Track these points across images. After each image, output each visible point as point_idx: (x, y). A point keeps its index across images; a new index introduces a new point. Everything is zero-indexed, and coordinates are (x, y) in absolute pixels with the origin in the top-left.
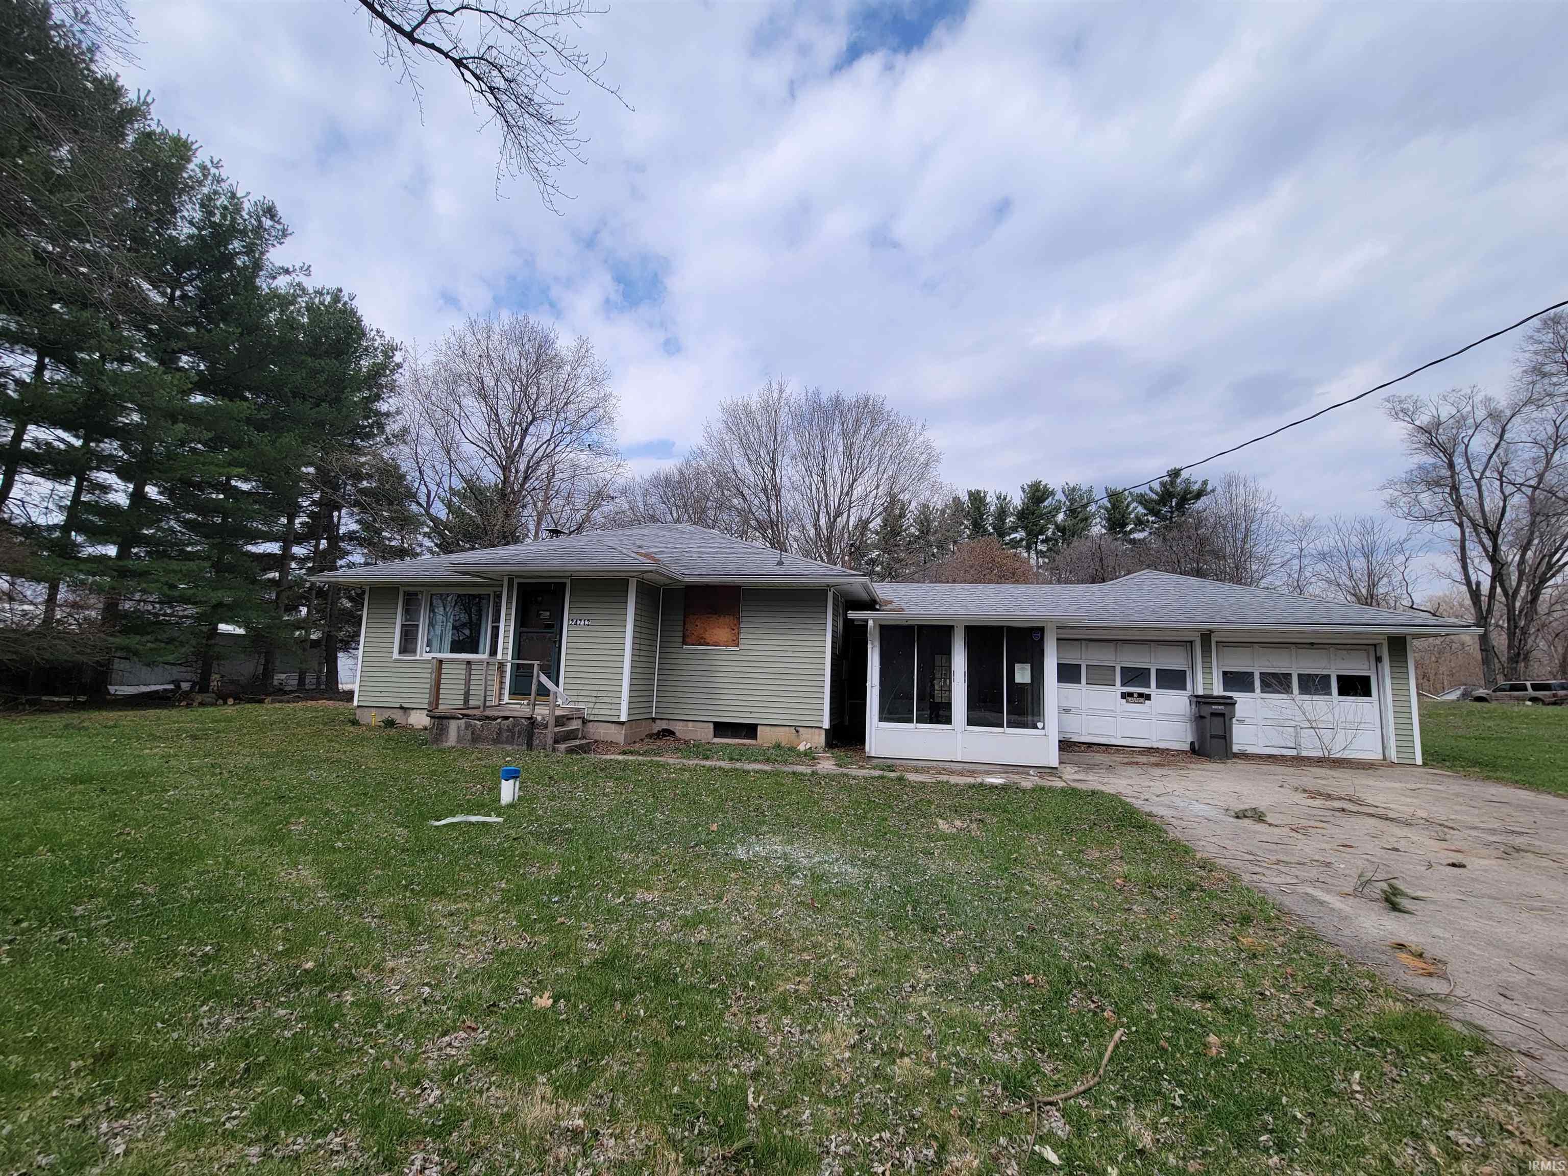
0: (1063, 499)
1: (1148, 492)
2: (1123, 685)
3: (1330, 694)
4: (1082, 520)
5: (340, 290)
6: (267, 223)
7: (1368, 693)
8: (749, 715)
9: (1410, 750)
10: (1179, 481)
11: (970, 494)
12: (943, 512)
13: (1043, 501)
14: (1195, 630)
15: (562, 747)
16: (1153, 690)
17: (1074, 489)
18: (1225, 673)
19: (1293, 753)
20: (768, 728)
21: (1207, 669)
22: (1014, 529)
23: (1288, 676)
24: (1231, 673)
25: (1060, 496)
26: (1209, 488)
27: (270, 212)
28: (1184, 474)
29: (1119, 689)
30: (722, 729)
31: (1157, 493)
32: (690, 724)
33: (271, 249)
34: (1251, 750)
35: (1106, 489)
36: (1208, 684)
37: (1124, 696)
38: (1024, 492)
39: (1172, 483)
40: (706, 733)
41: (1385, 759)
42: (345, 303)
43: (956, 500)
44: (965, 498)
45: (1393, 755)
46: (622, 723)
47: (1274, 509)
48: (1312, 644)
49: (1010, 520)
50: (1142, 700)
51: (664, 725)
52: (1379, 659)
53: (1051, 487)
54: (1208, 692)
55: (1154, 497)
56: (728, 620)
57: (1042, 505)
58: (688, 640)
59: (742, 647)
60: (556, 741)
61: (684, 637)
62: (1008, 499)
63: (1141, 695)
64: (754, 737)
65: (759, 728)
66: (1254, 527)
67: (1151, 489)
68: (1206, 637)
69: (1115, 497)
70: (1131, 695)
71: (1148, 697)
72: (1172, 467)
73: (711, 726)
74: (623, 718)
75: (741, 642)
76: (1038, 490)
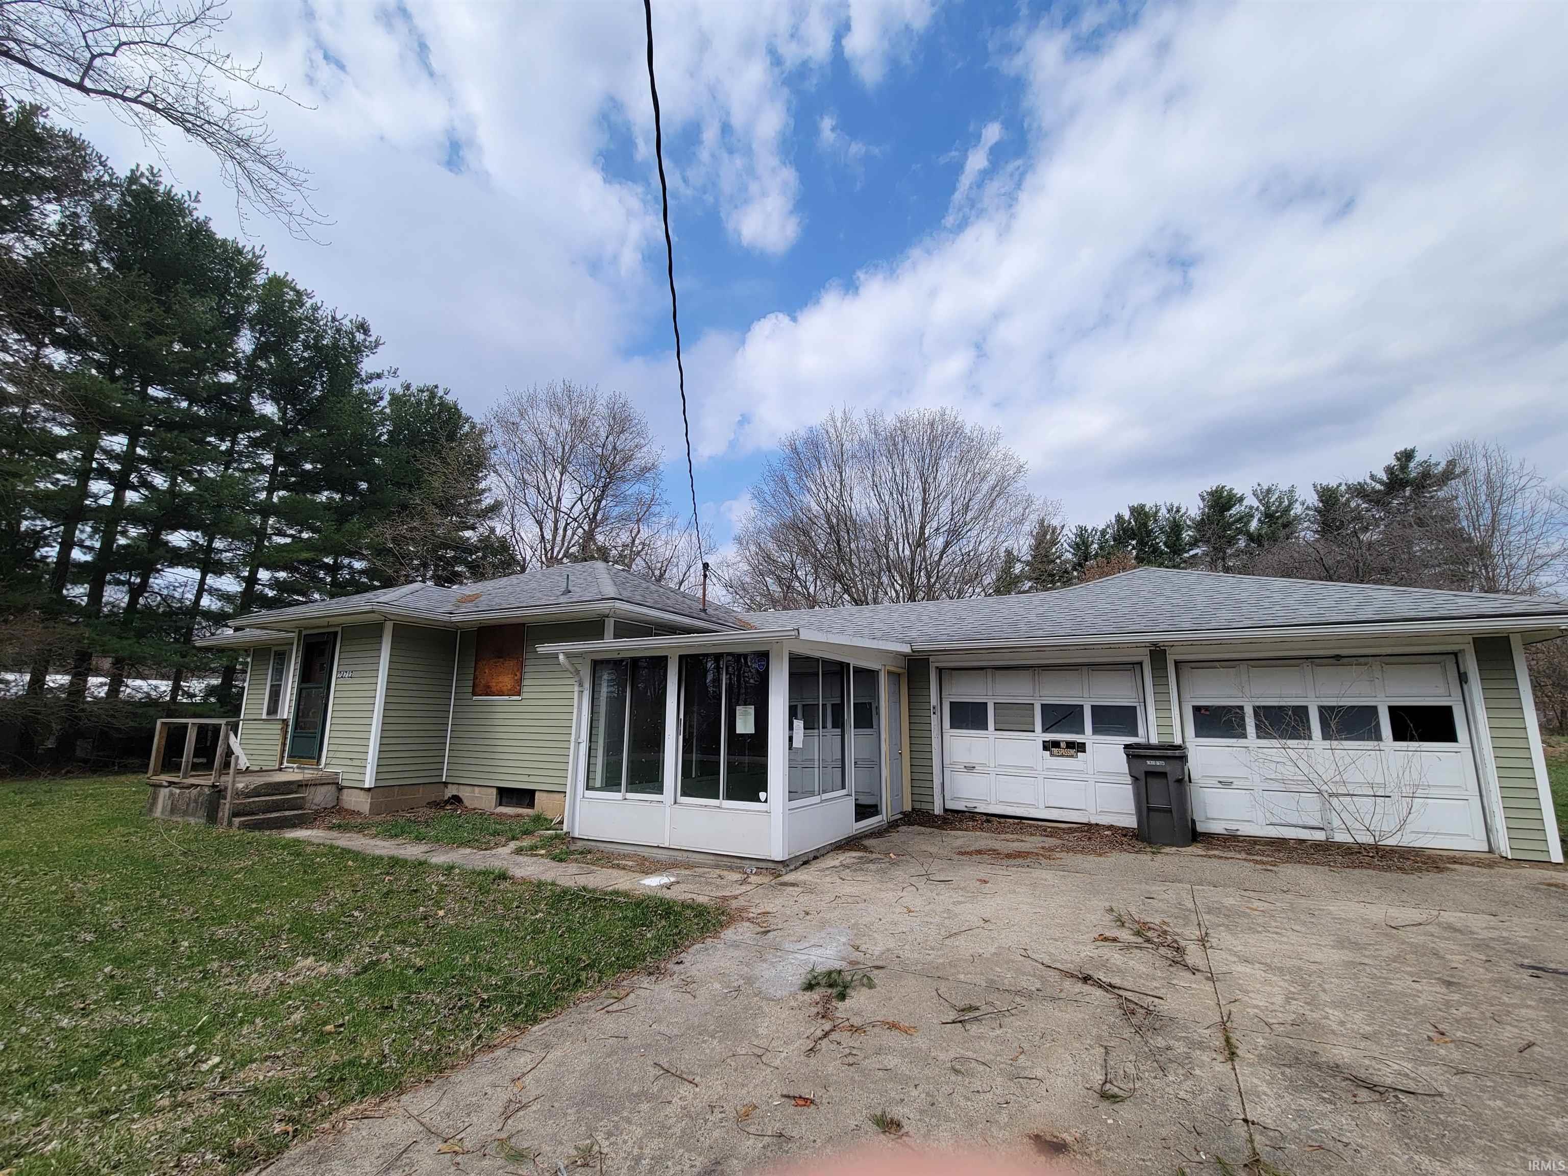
0: (1256, 503)
1: (1369, 481)
2: (1045, 730)
3: (1379, 738)
4: (1285, 526)
5: (436, 387)
6: (360, 337)
7: (1451, 737)
8: (526, 779)
9: (1538, 836)
10: (1412, 465)
11: (1133, 510)
12: (1103, 533)
13: (1229, 509)
14: (1137, 645)
15: (237, 820)
16: (1087, 736)
17: (1269, 491)
18: (1197, 709)
19: (1320, 836)
20: (545, 794)
21: (1163, 705)
22: (1194, 543)
23: (1301, 712)
24: (1207, 708)
25: (1251, 501)
26: (1458, 471)
27: (363, 328)
28: (1419, 457)
29: (1040, 736)
30: (507, 795)
31: (1381, 482)
32: (477, 789)
33: (365, 360)
34: (1246, 830)
35: (1315, 486)
36: (1164, 726)
37: (1048, 746)
38: (1203, 499)
39: (1404, 468)
40: (486, 800)
41: (1491, 851)
42: (441, 397)
43: (1119, 518)
44: (1127, 515)
45: (1504, 846)
46: (369, 789)
47: (1534, 482)
48: (1338, 657)
49: (1187, 535)
50: (1072, 752)
51: (451, 791)
52: (1463, 678)
53: (1239, 492)
54: (1166, 739)
55: (1379, 487)
56: (511, 664)
57: (1227, 514)
58: (477, 690)
59: (525, 695)
60: (236, 815)
61: (474, 686)
62: (1183, 511)
63: (1070, 745)
64: (531, 805)
65: (537, 794)
66: (1504, 510)
67: (1373, 477)
68: (1158, 654)
69: (1328, 496)
70: (1056, 744)
71: (1081, 747)
72: (1400, 448)
73: (494, 791)
74: (367, 786)
75: (525, 689)
76: (1221, 497)
